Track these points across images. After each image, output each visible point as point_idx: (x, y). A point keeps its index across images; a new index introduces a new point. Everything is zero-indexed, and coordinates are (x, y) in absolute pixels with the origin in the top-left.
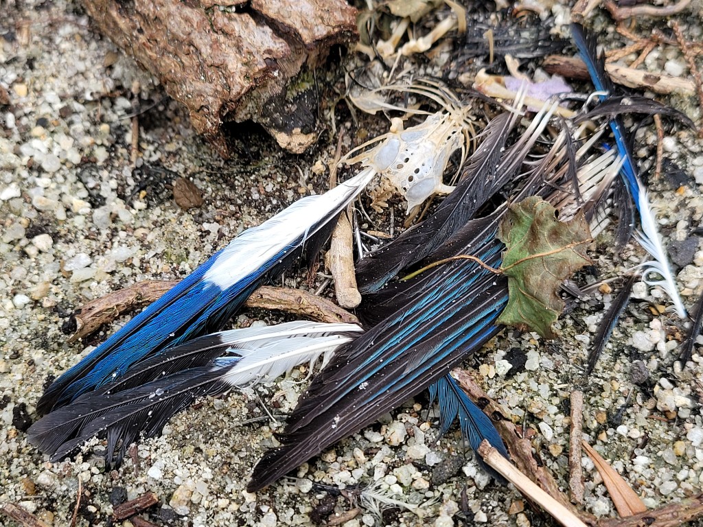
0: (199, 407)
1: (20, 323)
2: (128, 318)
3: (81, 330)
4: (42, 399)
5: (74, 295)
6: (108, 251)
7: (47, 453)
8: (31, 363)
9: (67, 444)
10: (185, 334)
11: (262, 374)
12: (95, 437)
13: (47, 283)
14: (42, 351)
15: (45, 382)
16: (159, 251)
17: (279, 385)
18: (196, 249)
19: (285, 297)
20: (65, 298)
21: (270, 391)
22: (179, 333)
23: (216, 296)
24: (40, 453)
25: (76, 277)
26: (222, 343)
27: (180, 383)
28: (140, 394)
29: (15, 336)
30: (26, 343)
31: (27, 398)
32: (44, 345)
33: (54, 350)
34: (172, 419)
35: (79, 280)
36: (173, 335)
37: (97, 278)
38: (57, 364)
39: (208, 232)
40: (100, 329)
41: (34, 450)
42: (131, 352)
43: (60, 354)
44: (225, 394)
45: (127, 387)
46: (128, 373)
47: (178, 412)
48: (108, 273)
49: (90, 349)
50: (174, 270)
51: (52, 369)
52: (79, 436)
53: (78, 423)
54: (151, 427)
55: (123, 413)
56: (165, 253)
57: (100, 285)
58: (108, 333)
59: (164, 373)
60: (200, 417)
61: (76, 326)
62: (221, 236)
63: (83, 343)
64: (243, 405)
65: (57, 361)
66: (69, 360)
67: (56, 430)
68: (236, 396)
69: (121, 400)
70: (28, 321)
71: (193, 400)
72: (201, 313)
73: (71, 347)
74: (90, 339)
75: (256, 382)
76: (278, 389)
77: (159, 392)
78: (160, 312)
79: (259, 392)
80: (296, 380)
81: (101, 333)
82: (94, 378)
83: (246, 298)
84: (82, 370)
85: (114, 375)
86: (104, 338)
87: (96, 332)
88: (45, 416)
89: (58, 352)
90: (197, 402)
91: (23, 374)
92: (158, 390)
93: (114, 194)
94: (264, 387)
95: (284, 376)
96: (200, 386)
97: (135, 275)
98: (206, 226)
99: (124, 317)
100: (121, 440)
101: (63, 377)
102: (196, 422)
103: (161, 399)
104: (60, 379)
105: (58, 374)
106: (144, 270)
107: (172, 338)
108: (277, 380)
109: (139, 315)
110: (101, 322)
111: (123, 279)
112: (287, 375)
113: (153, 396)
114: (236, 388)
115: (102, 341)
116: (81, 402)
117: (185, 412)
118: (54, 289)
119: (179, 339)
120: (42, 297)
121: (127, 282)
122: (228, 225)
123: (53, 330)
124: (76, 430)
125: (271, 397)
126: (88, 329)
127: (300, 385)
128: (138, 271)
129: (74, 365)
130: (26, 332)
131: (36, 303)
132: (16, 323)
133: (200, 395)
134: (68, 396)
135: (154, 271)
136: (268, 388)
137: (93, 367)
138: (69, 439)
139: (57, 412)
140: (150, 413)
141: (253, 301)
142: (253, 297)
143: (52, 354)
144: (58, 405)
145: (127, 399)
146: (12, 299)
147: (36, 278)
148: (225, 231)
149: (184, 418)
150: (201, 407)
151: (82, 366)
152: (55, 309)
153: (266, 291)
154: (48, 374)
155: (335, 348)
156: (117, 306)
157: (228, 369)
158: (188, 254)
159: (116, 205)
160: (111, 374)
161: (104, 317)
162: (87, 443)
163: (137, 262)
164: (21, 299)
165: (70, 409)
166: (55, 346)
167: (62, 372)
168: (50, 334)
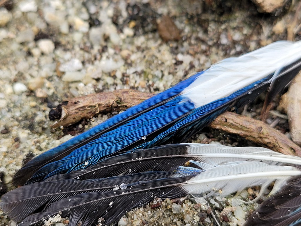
0: (156, 208)
1: (15, 106)
2: (105, 118)
3: (65, 119)
4: (19, 172)
5: (63, 92)
6: (97, 63)
7: (14, 220)
8: (17, 140)
9: (34, 216)
10: (155, 140)
11: (217, 188)
12: (59, 215)
13: (43, 78)
14: (28, 131)
15: (25, 157)
16: (139, 69)
17: (229, 201)
18: (169, 73)
19: (247, 125)
20: (56, 93)
21: (220, 205)
22: (150, 137)
23: (190, 111)
24: (9, 219)
25: (67, 77)
26: (187, 153)
27: (142, 182)
28: (105, 185)
29: (9, 115)
30: (16, 123)
31: (8, 168)
32: (31, 127)
33: (37, 133)
34: (130, 213)
35: (70, 80)
36: (144, 138)
37: (85, 81)
38: (38, 144)
39: (181, 62)
40: (80, 122)
41: (4, 215)
42: (105, 146)
43: (42, 137)
44: (181, 200)
45: (95, 177)
46: (99, 164)
47: (136, 207)
48: (94, 79)
49: (68, 138)
50: (149, 87)
51: (34, 148)
52: (45, 211)
53: (46, 200)
54: (109, 216)
55: (88, 199)
56: (143, 72)
57: (87, 87)
58: (86, 127)
59: (130, 170)
60: (156, 217)
61: (60, 115)
62: (192, 66)
63: (64, 131)
64: (196, 213)
65: (38, 142)
66: (48, 144)
67: (27, 202)
68: (190, 204)
69: (88, 187)
70: (22, 106)
71: (152, 200)
72: (172, 125)
73: (52, 133)
74: (70, 129)
75: (210, 194)
76: (227, 204)
77: (123, 186)
78: (138, 116)
79: (210, 204)
80: (245, 200)
81: (80, 126)
82: (68, 162)
83: (213, 119)
84: (59, 154)
85: (86, 164)
86: (82, 131)
87: (76, 124)
88: (19, 187)
89: (41, 134)
90: (155, 202)
91: (8, 148)
92: (122, 185)
93: (109, 21)
94: (216, 200)
95: (234, 194)
96: (161, 189)
97: (116, 85)
98: (180, 57)
99: (102, 116)
100: (81, 222)
101: (41, 156)
102: (151, 220)
103: (123, 193)
104: (38, 158)
105: (37, 153)
106: (124, 82)
107: (143, 141)
108: (229, 197)
109: (115, 117)
110: (82, 116)
111: (106, 86)
112: (238, 194)
113: (116, 189)
114: (191, 197)
115: (80, 132)
116: (52, 181)
117: (142, 209)
118: (48, 84)
119: (148, 143)
120: (36, 88)
121: (108, 89)
122: (199, 60)
123: (40, 116)
124: (44, 206)
125: (220, 210)
126: (70, 120)
127: (247, 205)
128: (118, 81)
129: (52, 148)
130: (17, 114)
131: (31, 93)
132: (12, 105)
133: (158, 196)
134: (43, 174)
135: (132, 85)
136: (219, 202)
137: (69, 153)
138: (35, 212)
139: (30, 186)
140: (111, 204)
141: (218, 123)
142: (219, 119)
143: (36, 136)
144: (33, 180)
145: (93, 187)
146: (12, 86)
147: (35, 73)
148: (196, 63)
149: (141, 214)
150: (157, 208)
151: (60, 149)
152: (45, 100)
153: (231, 117)
154: (29, 152)
155: (287, 178)
156: (99, 105)
157: (189, 178)
158: (163, 75)
159: (110, 29)
160: (83, 162)
161: (86, 112)
162: (50, 219)
163: (119, 75)
164: (20, 87)
165: (42, 186)
166: (40, 130)
167: (40, 153)
168: (37, 119)
